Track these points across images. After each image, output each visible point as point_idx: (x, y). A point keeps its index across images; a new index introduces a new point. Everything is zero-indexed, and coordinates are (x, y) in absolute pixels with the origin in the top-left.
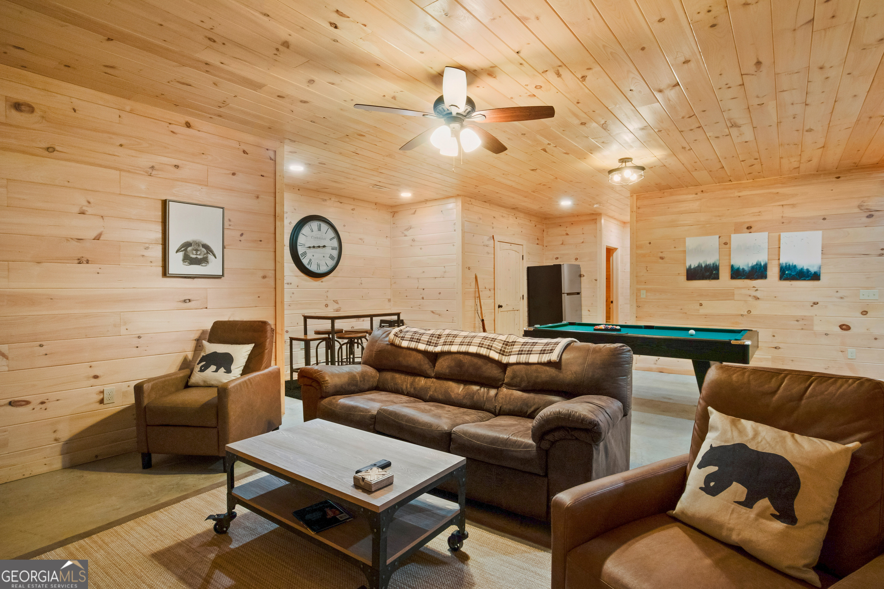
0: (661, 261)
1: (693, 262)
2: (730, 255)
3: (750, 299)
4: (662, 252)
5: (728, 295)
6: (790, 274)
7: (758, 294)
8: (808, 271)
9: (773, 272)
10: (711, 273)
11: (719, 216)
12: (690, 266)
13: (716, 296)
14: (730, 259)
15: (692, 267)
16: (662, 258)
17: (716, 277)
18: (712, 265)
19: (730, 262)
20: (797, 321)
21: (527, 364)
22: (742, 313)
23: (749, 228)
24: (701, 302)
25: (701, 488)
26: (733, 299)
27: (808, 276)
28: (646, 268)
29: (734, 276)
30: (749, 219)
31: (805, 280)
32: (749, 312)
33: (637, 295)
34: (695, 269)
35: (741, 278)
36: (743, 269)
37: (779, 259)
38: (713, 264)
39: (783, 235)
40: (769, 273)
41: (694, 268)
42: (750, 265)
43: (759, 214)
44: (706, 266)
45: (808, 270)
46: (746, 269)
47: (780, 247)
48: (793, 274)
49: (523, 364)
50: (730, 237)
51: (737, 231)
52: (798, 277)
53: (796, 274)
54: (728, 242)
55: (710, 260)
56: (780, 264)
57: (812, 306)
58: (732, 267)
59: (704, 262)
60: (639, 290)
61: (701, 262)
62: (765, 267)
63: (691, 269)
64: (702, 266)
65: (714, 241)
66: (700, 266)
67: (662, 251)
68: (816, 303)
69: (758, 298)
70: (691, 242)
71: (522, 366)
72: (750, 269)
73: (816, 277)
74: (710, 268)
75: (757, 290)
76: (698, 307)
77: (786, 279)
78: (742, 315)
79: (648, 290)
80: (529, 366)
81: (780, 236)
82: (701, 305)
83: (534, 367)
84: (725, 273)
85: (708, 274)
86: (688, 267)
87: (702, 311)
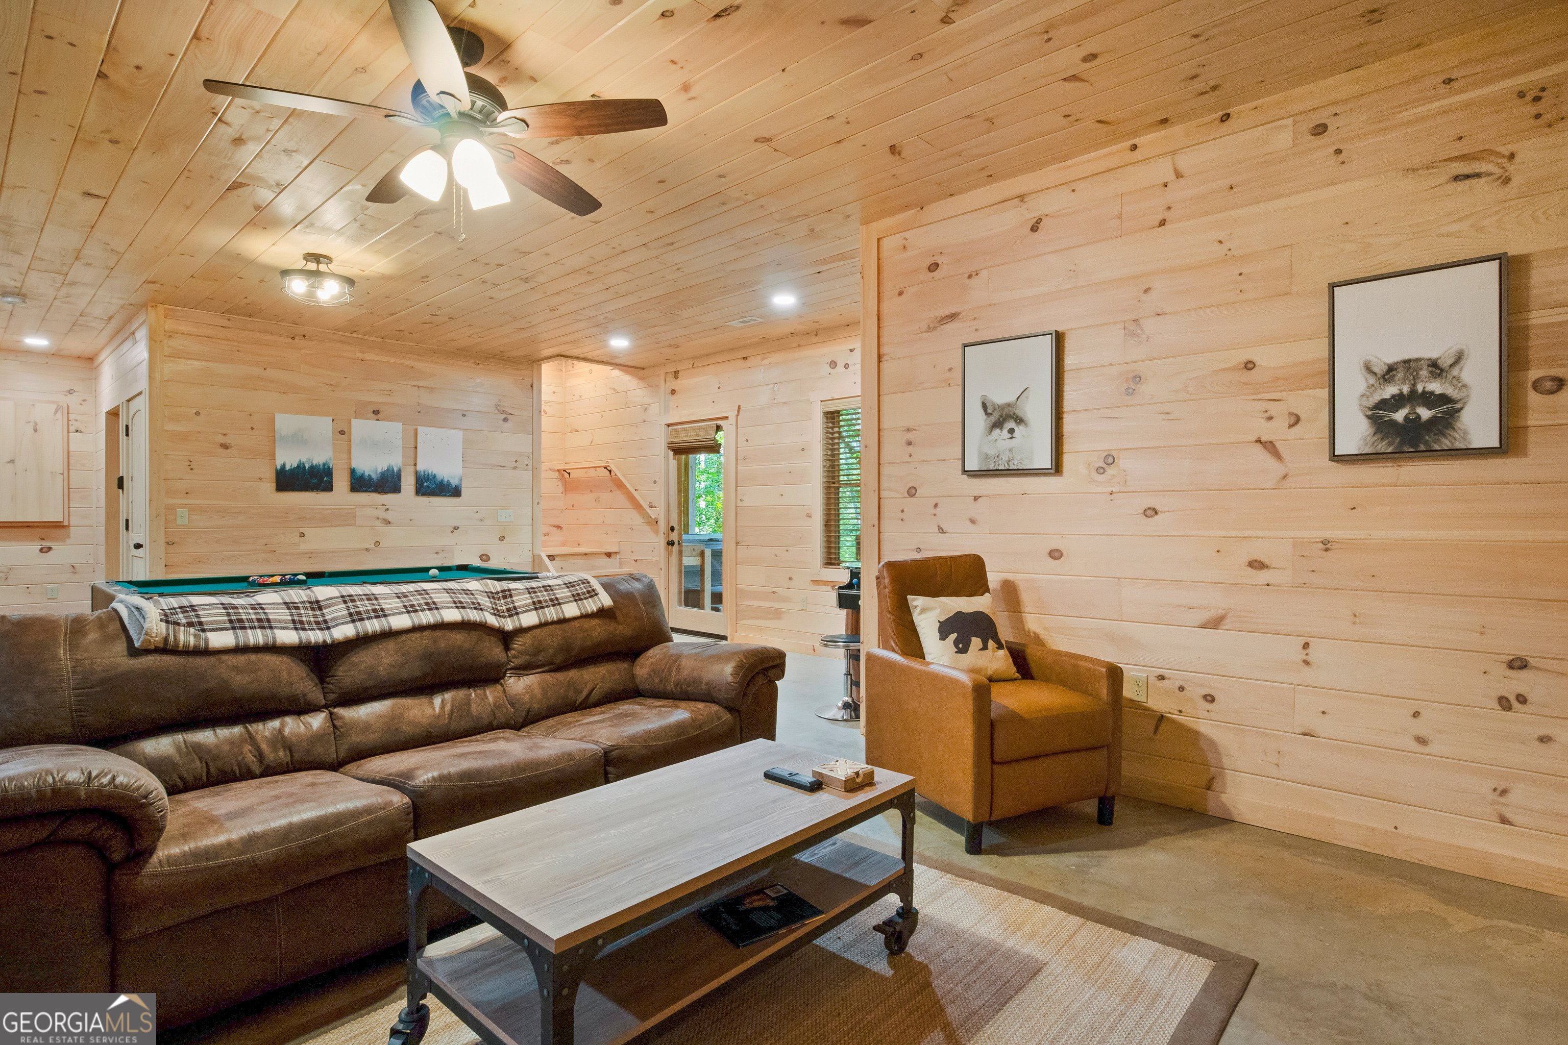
0: (222, 450)
1: (289, 458)
2: (349, 452)
3: (378, 523)
4: (224, 435)
5: (346, 518)
6: (429, 487)
7: (389, 516)
8: (449, 483)
9: (408, 483)
10: (321, 481)
11: (331, 385)
12: (284, 466)
13: (328, 519)
14: (350, 459)
15: (288, 468)
16: (225, 446)
17: (329, 488)
18: (321, 467)
19: (350, 464)
20: (437, 553)
21: (563, 621)
22: (368, 546)
23: (376, 412)
24: (302, 530)
25: (956, 652)
26: (354, 525)
27: (449, 491)
28: (190, 463)
29: (357, 486)
30: (376, 398)
31: (445, 496)
32: (377, 543)
33: (166, 520)
34: (292, 470)
35: (366, 491)
36: (369, 476)
37: (415, 465)
38: (324, 465)
39: (421, 429)
40: (404, 484)
41: (290, 470)
42: (379, 471)
43: (390, 393)
44: (312, 467)
45: (448, 481)
46: (374, 476)
47: (416, 448)
48: (433, 486)
49: (553, 623)
50: (349, 422)
51: (359, 415)
52: (437, 491)
53: (436, 488)
54: (346, 430)
55: (318, 457)
56: (416, 472)
57: (452, 532)
58: (353, 472)
59: (308, 460)
60: (172, 509)
61: (304, 459)
62: (399, 476)
63: (286, 471)
64: (304, 467)
65: (323, 426)
66: (301, 467)
67: (225, 432)
68: (456, 528)
69: (389, 523)
70: (285, 423)
71: (552, 627)
72: (379, 476)
73: (456, 492)
74: (319, 470)
75: (387, 510)
76: (297, 539)
77: (425, 494)
78: (367, 550)
79: (192, 510)
80: (567, 624)
81: (416, 431)
82: (302, 535)
83: (576, 624)
84: (341, 482)
85: (315, 481)
86: (279, 467)
87: (305, 546)
